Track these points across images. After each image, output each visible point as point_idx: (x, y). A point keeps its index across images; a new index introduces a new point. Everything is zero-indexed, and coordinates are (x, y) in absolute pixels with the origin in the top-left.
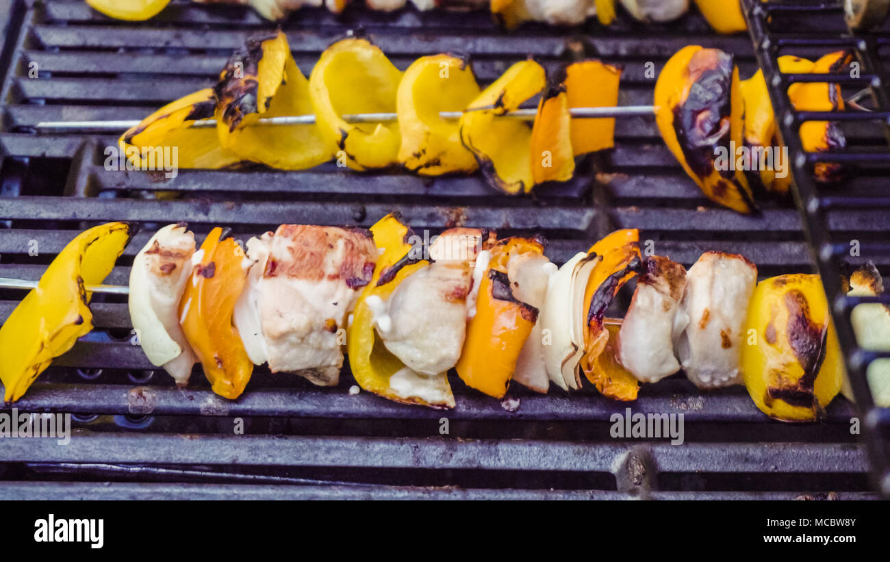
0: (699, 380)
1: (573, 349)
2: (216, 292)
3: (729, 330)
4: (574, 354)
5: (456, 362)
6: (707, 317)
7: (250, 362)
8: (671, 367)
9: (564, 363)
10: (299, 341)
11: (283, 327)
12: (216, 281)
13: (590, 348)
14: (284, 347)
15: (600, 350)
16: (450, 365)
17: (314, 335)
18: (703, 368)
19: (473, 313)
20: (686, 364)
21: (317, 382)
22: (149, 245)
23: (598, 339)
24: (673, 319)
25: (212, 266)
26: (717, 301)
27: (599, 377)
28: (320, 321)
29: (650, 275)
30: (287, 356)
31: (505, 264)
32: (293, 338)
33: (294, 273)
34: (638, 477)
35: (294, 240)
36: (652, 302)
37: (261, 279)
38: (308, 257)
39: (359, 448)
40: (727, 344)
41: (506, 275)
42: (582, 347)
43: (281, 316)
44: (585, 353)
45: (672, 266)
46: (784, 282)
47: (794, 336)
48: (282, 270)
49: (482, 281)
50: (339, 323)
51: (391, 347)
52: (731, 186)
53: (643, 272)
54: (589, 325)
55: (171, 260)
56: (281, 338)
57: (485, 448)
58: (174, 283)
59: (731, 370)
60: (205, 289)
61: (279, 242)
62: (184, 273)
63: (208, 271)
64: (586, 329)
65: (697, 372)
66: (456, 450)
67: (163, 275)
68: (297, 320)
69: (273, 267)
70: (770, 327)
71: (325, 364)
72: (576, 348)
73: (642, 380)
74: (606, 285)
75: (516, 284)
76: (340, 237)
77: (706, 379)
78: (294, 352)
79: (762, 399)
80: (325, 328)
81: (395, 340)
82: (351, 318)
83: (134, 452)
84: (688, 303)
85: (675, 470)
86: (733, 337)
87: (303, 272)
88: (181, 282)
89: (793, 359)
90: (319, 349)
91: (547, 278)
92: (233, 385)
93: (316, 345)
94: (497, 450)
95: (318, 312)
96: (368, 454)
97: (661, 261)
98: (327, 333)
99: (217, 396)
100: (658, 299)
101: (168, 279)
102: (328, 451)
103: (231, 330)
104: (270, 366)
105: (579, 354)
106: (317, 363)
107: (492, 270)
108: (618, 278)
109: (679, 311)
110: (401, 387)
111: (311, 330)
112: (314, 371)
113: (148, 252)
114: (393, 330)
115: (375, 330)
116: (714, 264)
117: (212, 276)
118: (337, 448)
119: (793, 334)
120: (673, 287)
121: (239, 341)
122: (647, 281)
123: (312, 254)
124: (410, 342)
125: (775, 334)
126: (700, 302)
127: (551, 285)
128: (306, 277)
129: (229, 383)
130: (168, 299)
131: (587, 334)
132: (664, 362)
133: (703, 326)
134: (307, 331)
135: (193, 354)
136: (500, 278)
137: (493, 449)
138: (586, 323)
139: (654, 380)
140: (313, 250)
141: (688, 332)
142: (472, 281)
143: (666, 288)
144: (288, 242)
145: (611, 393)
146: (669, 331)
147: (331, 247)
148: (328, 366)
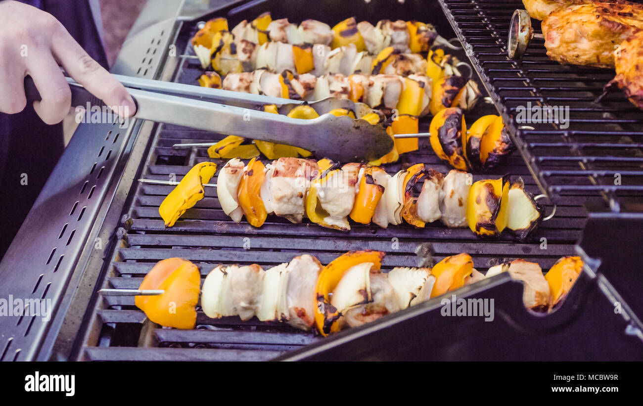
0: (449, 222)
1: (399, 205)
2: (253, 181)
3: (462, 198)
4: (400, 207)
5: (350, 211)
6: (453, 193)
7: (266, 212)
8: (438, 215)
9: (395, 212)
10: (287, 201)
11: (281, 194)
12: (253, 177)
13: (406, 205)
14: (281, 204)
15: (410, 206)
16: (347, 213)
17: (294, 198)
18: (451, 216)
19: (358, 191)
20: (444, 215)
21: (294, 222)
22: (226, 165)
23: (409, 201)
24: (439, 194)
25: (252, 171)
26: (457, 187)
27: (409, 218)
28: (297, 193)
29: (430, 176)
30: (282, 207)
31: (371, 173)
32: (285, 200)
33: (285, 175)
34: (426, 252)
35: (285, 163)
36: (431, 186)
37: (272, 178)
38: (291, 169)
39: (312, 242)
40: (461, 204)
41: (372, 176)
42: (402, 204)
43: (280, 190)
44: (404, 206)
45: (438, 173)
46: (484, 181)
47: (488, 200)
48: (280, 174)
49: (362, 178)
50: (304, 194)
51: (324, 206)
52: (462, 159)
53: (427, 175)
54: (405, 195)
55: (235, 169)
56: (280, 199)
57: (363, 243)
58: (236, 178)
59: (462, 218)
60: (249, 180)
61: (279, 164)
62: (240, 174)
63: (250, 173)
64: (404, 196)
65: (449, 218)
66: (351, 244)
67: (232, 174)
68: (287, 192)
69: (277, 173)
70: (479, 196)
71: (297, 213)
72: (400, 204)
73: (426, 221)
74: (412, 179)
75: (375, 180)
76: (304, 161)
77: (452, 222)
78: (285, 206)
79: (475, 228)
80: (298, 196)
81: (326, 203)
82: (308, 192)
83: (220, 242)
84: (445, 188)
85: (441, 252)
86: (463, 201)
87: (289, 175)
88: (239, 177)
89: (487, 209)
90: (295, 205)
91: (387, 180)
92: (259, 221)
93: (294, 203)
94: (368, 244)
95: (295, 190)
96: (315, 244)
97: (434, 171)
98: (299, 198)
99: (253, 227)
100: (433, 185)
101: (234, 175)
102: (299, 243)
103: (259, 198)
104: (275, 212)
105: (402, 207)
106: (293, 212)
107: (365, 174)
108: (417, 176)
109: (441, 190)
110: (328, 222)
111: (292, 197)
112: (292, 215)
113: (226, 167)
114: (325, 198)
115: (317, 198)
116: (455, 174)
117: (252, 175)
118: (303, 242)
119: (487, 200)
120: (439, 181)
121: (262, 202)
122: (429, 179)
123: (292, 167)
124: (332, 203)
125: (480, 200)
126: (449, 187)
127: (389, 183)
128: (290, 176)
129: (257, 220)
130: (234, 185)
131: (404, 199)
132: (435, 212)
133: (451, 197)
134: (291, 196)
135: (242, 210)
136: (370, 176)
137: (367, 243)
138: (404, 194)
139: (431, 221)
140: (293, 166)
141: (445, 200)
142: (358, 179)
143: (436, 181)
144: (283, 163)
145: (414, 224)
146: (437, 198)
147: (300, 165)
148: (298, 214)
